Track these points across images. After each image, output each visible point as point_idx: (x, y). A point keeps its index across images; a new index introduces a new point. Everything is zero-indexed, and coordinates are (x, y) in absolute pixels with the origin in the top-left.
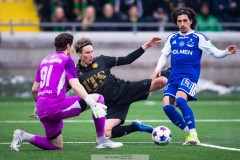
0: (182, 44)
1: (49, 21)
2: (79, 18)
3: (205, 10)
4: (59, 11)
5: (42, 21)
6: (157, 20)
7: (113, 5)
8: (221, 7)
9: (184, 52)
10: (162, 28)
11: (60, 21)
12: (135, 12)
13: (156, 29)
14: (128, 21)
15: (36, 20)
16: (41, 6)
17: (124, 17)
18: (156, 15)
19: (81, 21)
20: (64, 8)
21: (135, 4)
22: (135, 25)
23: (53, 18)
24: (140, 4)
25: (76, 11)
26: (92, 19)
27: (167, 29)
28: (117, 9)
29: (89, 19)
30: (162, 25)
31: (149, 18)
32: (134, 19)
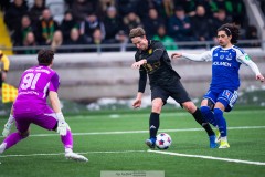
0: (222, 57)
1: (22, 45)
2: (48, 41)
3: (162, 31)
4: (30, 36)
5: (14, 45)
6: (118, 42)
7: (79, 28)
8: (176, 28)
9: (224, 64)
10: (123, 49)
11: (31, 45)
12: (99, 34)
13: (118, 50)
14: (93, 42)
15: (9, 45)
16: (13, 32)
17: (89, 39)
18: (118, 37)
19: (50, 44)
20: (34, 33)
21: (99, 27)
22: (99, 46)
23: (25, 43)
24: (103, 27)
25: (45, 34)
26: (60, 43)
27: (129, 49)
28: (82, 31)
29: (57, 42)
30: (123, 45)
31: (112, 40)
32: (98, 41)
